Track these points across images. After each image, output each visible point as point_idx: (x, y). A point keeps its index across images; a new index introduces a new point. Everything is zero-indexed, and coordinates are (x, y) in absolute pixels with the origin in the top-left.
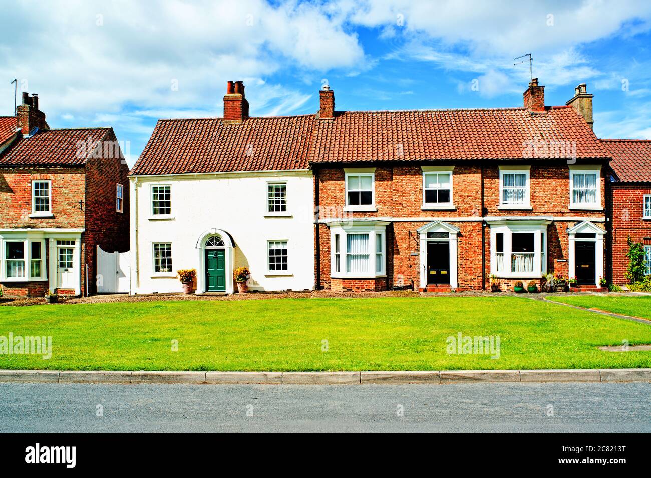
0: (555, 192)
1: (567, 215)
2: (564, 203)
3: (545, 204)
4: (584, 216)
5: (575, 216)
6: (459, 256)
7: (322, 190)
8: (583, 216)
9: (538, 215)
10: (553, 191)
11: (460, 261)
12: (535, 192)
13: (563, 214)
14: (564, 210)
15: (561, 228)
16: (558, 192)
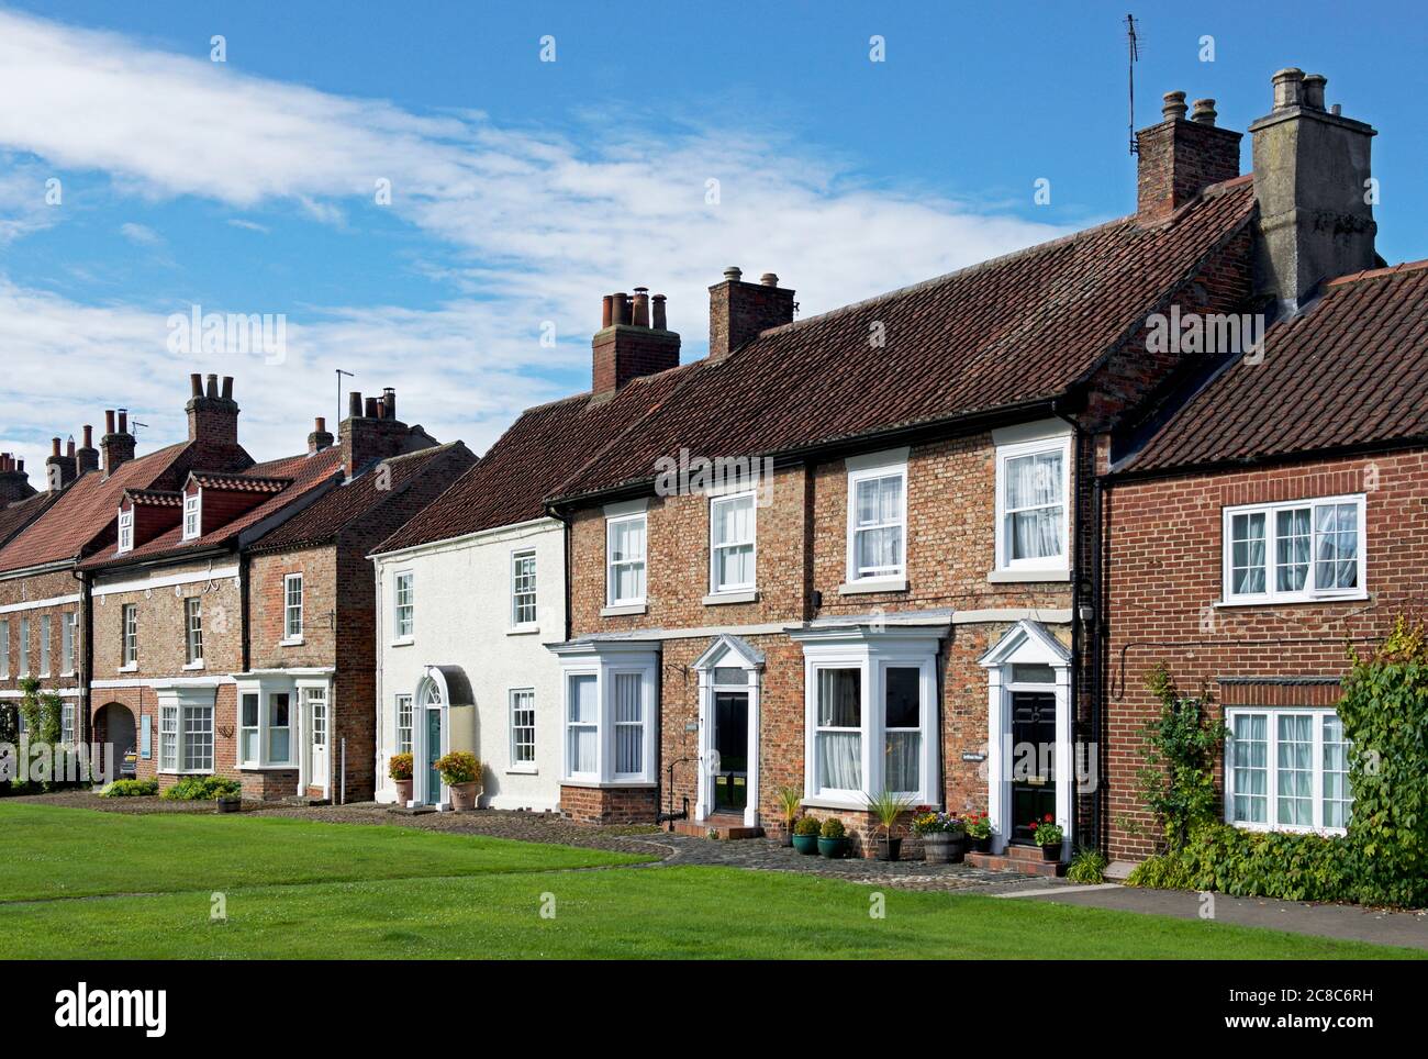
0: (960, 528)
1: (989, 601)
2: (980, 564)
3: (938, 568)
4: (1028, 603)
5: (1005, 605)
6: (763, 736)
7: (577, 564)
8: (1024, 606)
9: (921, 608)
10: (954, 523)
11: (764, 752)
12: (917, 534)
13: (975, 599)
14: (980, 587)
15: (973, 646)
16: (967, 527)
